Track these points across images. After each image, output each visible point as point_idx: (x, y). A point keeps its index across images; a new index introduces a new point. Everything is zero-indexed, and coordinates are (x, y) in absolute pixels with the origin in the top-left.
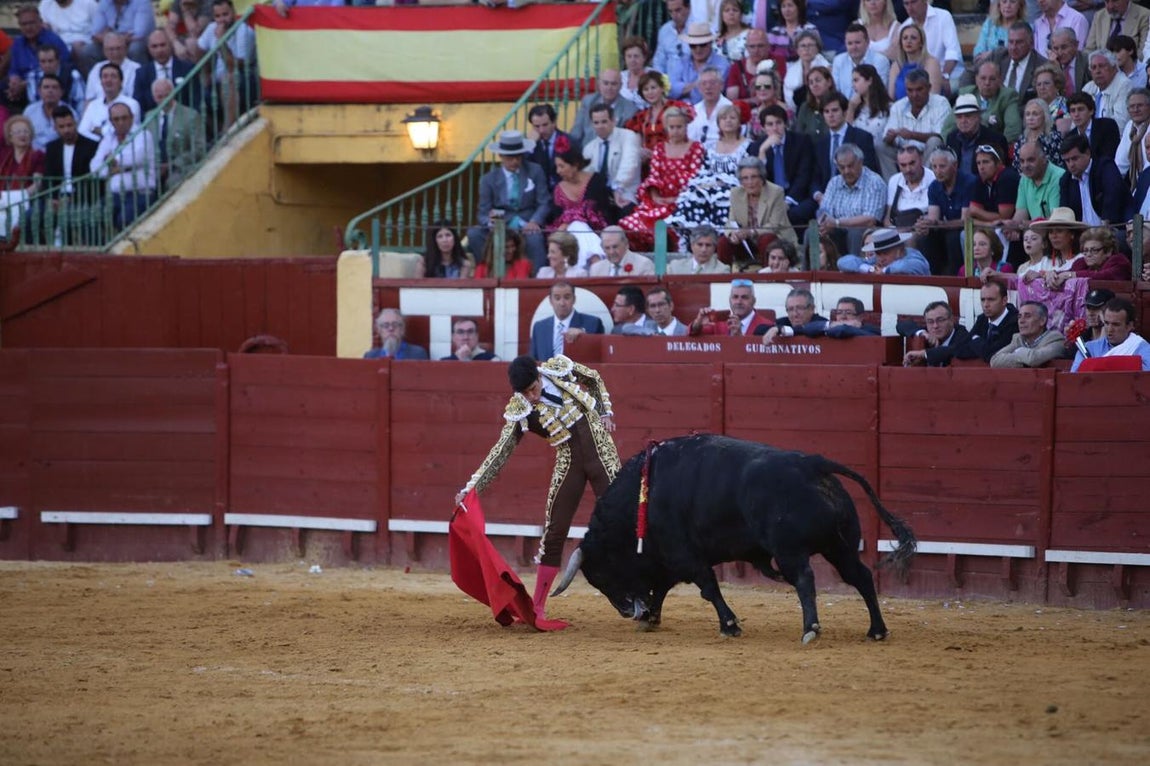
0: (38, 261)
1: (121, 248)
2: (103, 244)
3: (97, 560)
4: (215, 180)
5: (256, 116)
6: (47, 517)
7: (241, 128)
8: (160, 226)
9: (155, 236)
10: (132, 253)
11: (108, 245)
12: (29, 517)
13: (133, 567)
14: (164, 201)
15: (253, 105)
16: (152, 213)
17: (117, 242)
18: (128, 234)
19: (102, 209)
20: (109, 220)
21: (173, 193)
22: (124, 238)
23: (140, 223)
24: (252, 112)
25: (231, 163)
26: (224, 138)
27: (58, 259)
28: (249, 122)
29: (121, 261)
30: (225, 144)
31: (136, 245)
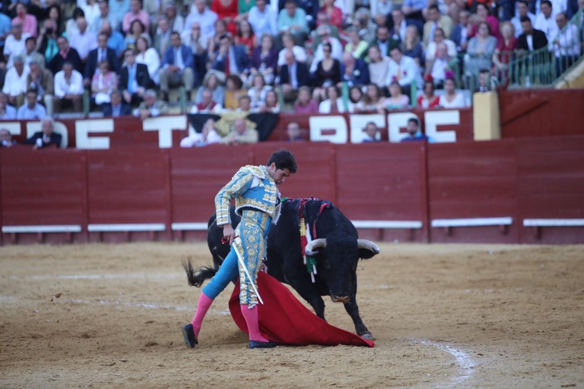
0: (519, 94)
1: (559, 85)
2: (551, 82)
3: (553, 243)
6: (527, 222)
8: (579, 73)
9: (578, 79)
10: (566, 87)
11: (553, 83)
12: (518, 223)
13: (570, 247)
17: (557, 82)
19: (550, 67)
22: (563, 79)
27: (528, 92)
29: (560, 92)
31: (567, 83)
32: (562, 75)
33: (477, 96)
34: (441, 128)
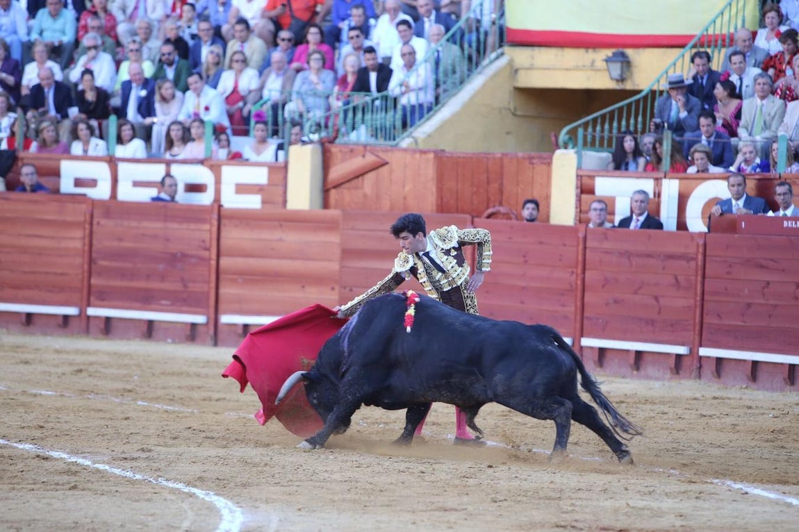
0: (350, 150)
1: (406, 143)
2: (394, 140)
4: (472, 98)
5: (502, 54)
7: (491, 62)
8: (434, 128)
9: (429, 136)
10: (413, 146)
11: (397, 140)
14: (436, 111)
15: (501, 46)
16: (428, 119)
17: (403, 139)
18: (411, 133)
19: (394, 117)
20: (399, 124)
21: (443, 106)
22: (408, 136)
23: (419, 126)
24: (499, 51)
25: (484, 86)
26: (480, 68)
28: (497, 58)
29: (406, 151)
30: (480, 73)
31: (416, 141)
32: (410, 130)
33: (294, 150)
34: (242, 189)
